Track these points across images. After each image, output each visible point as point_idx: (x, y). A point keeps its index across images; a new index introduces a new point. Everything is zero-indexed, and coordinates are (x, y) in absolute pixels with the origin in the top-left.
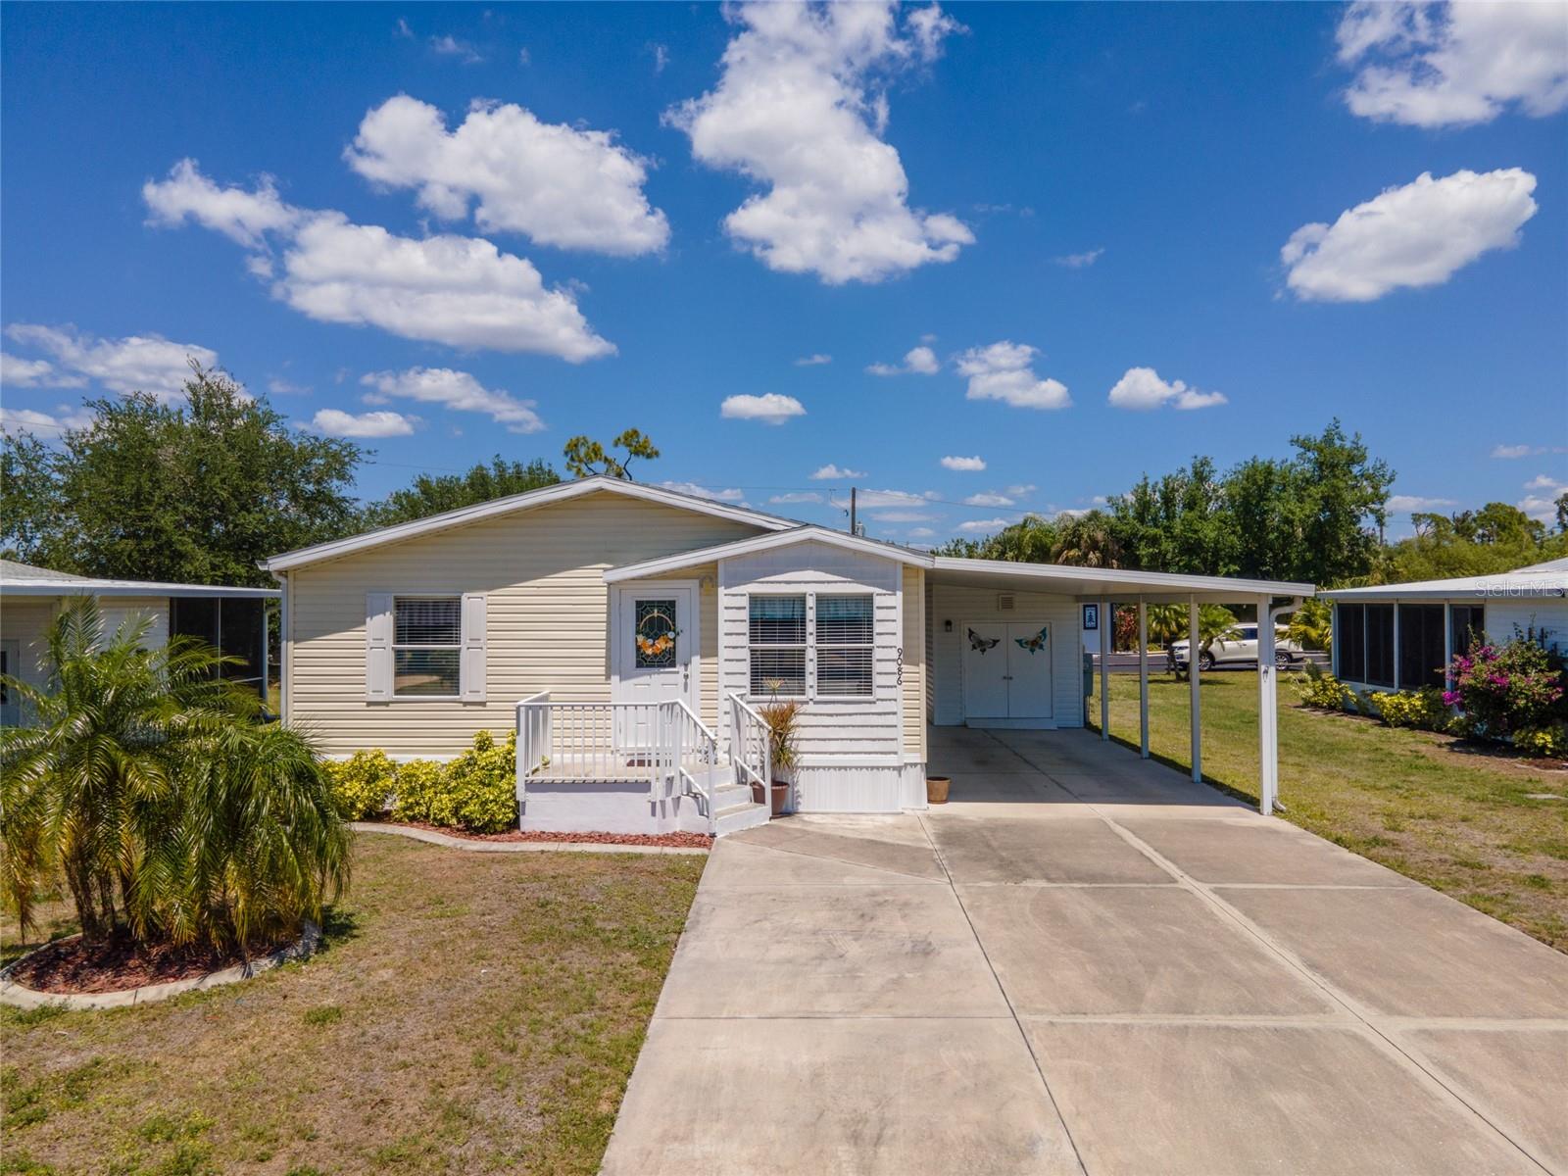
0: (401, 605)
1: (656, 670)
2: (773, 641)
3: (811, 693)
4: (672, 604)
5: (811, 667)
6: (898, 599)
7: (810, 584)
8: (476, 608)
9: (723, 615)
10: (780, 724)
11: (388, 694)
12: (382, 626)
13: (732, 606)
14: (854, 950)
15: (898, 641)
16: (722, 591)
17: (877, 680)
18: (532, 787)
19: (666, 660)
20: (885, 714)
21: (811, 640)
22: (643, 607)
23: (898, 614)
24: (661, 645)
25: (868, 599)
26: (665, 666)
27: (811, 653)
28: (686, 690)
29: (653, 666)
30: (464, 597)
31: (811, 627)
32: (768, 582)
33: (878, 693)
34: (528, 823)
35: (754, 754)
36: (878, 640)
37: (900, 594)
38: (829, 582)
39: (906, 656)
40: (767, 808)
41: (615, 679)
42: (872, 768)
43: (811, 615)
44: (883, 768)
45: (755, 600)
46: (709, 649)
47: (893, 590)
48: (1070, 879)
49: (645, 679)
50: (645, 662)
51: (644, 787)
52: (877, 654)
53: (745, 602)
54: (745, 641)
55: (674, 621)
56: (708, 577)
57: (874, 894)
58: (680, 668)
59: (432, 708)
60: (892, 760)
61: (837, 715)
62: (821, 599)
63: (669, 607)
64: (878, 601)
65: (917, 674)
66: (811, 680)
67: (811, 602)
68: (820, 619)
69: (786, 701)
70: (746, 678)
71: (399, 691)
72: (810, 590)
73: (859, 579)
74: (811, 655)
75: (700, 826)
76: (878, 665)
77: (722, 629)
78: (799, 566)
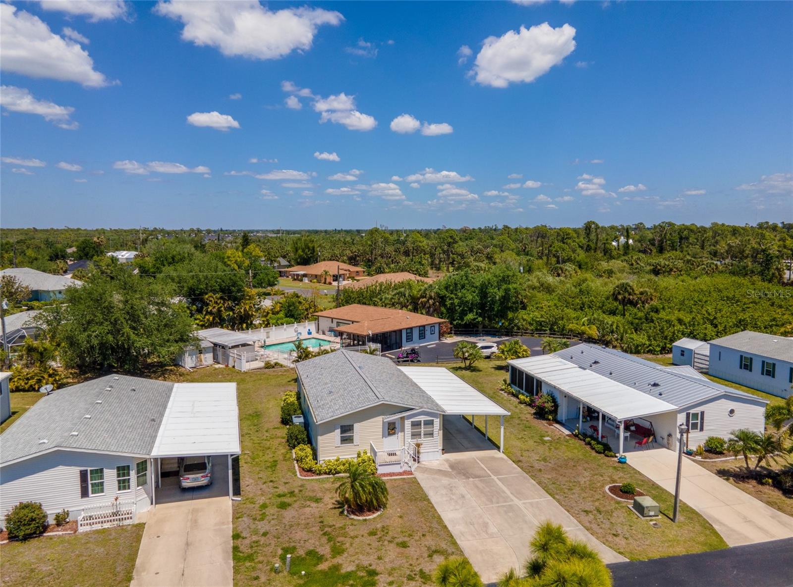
0: (342, 427)
1: (392, 436)
2: (415, 429)
3: (422, 439)
5: (422, 434)
6: (438, 420)
7: (422, 418)
8: (356, 426)
9: (406, 425)
10: (418, 446)
11: (340, 445)
12: (338, 431)
13: (408, 423)
14: (453, 497)
15: (438, 427)
16: (406, 421)
17: (434, 435)
18: (379, 466)
19: (394, 434)
20: (436, 441)
21: (422, 429)
22: (389, 424)
24: (393, 431)
25: (433, 420)
28: (397, 439)
30: (354, 424)
32: (414, 419)
33: (434, 437)
34: (379, 472)
36: (434, 427)
38: (426, 418)
39: (440, 430)
40: (417, 462)
41: (384, 438)
42: (432, 452)
44: (435, 451)
45: (412, 422)
46: (403, 430)
47: (438, 418)
48: (476, 478)
49: (389, 438)
50: (389, 434)
52: (434, 430)
53: (410, 422)
54: (410, 430)
55: (396, 427)
56: (403, 419)
58: (396, 435)
59: (347, 446)
60: (437, 450)
61: (428, 442)
62: (424, 421)
63: (394, 423)
64: (435, 421)
65: (441, 432)
66: (422, 436)
67: (422, 422)
68: (424, 424)
69: (419, 441)
70: (410, 437)
71: (341, 444)
72: (422, 420)
73: (431, 417)
74: (422, 431)
75: (409, 469)
76: (434, 433)
77: (406, 428)
78: (421, 415)
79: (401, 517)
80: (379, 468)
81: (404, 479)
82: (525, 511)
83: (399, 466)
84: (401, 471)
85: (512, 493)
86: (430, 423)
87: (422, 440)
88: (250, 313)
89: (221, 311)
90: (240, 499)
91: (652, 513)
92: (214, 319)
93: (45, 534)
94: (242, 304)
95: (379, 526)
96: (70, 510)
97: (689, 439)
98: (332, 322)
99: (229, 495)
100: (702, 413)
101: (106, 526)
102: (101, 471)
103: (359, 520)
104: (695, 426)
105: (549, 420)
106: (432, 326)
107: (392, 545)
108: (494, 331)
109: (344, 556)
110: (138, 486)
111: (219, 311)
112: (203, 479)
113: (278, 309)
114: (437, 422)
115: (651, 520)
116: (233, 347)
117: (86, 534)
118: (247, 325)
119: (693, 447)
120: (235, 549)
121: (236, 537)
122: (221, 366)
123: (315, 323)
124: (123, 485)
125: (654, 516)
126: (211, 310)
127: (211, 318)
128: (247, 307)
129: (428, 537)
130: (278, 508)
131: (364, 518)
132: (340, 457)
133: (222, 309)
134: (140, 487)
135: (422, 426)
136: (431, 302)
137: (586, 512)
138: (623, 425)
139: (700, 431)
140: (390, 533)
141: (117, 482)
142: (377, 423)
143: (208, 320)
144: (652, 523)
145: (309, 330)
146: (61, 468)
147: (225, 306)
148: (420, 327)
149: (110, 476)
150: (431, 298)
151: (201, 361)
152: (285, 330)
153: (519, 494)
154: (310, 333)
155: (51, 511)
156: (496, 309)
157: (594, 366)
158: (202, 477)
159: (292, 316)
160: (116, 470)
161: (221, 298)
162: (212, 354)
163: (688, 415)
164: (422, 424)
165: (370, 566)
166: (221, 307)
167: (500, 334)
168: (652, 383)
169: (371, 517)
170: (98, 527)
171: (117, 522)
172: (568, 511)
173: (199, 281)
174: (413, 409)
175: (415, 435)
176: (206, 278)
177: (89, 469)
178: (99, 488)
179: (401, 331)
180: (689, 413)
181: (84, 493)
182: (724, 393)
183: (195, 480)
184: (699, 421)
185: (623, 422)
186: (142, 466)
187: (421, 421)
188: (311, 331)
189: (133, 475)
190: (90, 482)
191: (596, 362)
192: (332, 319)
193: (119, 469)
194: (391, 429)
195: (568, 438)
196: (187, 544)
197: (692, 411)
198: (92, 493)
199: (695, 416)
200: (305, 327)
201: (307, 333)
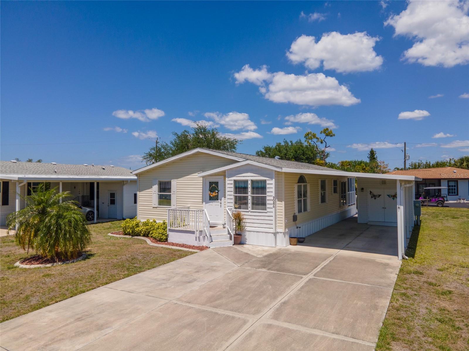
0: (160, 183)
1: (214, 201)
2: (241, 194)
3: (250, 209)
5: (250, 201)
6: (273, 181)
7: (249, 177)
8: (175, 184)
9: (227, 186)
10: (238, 217)
11: (157, 205)
12: (156, 188)
13: (229, 183)
15: (273, 194)
16: (227, 179)
17: (268, 206)
18: (171, 230)
19: (216, 198)
20: (270, 216)
21: (250, 193)
22: (211, 184)
23: (273, 186)
24: (214, 194)
25: (265, 181)
26: (216, 200)
27: (250, 198)
28: (221, 207)
29: (213, 200)
30: (172, 180)
31: (250, 190)
32: (238, 176)
33: (268, 210)
36: (268, 194)
37: (274, 180)
38: (254, 176)
39: (278, 199)
41: (204, 203)
42: (266, 232)
43: (250, 186)
44: (269, 233)
45: (235, 181)
46: (225, 193)
47: (272, 178)
48: (276, 270)
49: (211, 204)
50: (211, 199)
51: (193, 232)
52: (268, 198)
53: (232, 182)
54: (232, 193)
55: (218, 187)
56: (224, 174)
57: (213, 266)
58: (219, 201)
59: (165, 209)
61: (257, 216)
62: (252, 181)
63: (217, 183)
64: (268, 182)
66: (250, 205)
67: (249, 182)
68: (252, 187)
69: (242, 211)
70: (232, 204)
71: (159, 204)
72: (249, 179)
73: (262, 175)
76: (268, 202)
77: (228, 190)
78: (247, 171)
80: (171, 234)
83: (193, 236)
84: (196, 244)
86: (263, 186)
87: (249, 212)
114: (271, 184)
175: (241, 202)
187: (246, 182)
194: (213, 191)
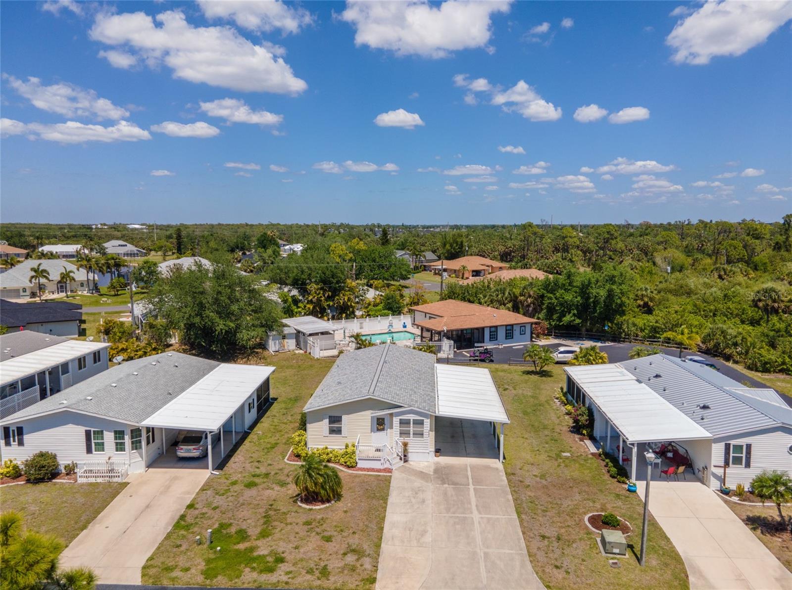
0: (330, 417)
1: (381, 432)
2: (404, 428)
3: (411, 438)
4: (384, 419)
5: (411, 433)
6: (429, 420)
7: (412, 417)
8: (344, 418)
9: (394, 423)
10: (405, 445)
11: (328, 435)
12: (327, 421)
13: (396, 421)
14: (413, 500)
15: (429, 428)
16: (394, 418)
17: (424, 436)
18: (359, 459)
19: (383, 429)
20: (426, 442)
21: (412, 428)
22: (378, 419)
23: (429, 423)
24: (382, 427)
25: (423, 420)
28: (386, 435)
32: (403, 416)
33: (425, 438)
34: (359, 466)
35: (400, 450)
36: (425, 428)
38: (415, 417)
39: (431, 430)
40: (403, 462)
41: (372, 433)
42: (423, 453)
44: (426, 453)
45: (400, 419)
46: (391, 428)
47: (428, 419)
48: (452, 484)
49: (378, 433)
50: (378, 430)
51: (380, 460)
52: (425, 431)
53: (399, 420)
54: (398, 428)
55: (385, 423)
56: (391, 415)
57: (419, 488)
58: (385, 432)
59: (335, 437)
60: (428, 451)
61: (417, 442)
62: (413, 420)
63: (383, 419)
64: (425, 421)
65: (433, 434)
66: (411, 435)
67: (412, 421)
68: (414, 424)
69: (407, 440)
70: (399, 435)
71: (330, 434)
72: (412, 419)
73: (421, 416)
74: (411, 431)
75: (390, 467)
76: (424, 433)
77: (394, 425)
78: (410, 413)
79: (346, 512)
80: (359, 462)
81: (379, 476)
82: (476, 524)
83: (379, 463)
84: (382, 467)
85: (477, 506)
86: (421, 423)
87: (411, 440)
88: (349, 304)
89: (321, 301)
90: (218, 473)
91: (616, 551)
92: (314, 307)
93: (54, 481)
94: (341, 295)
95: (319, 517)
96: (78, 462)
97: (726, 476)
98: (426, 316)
99: (208, 468)
100: (749, 447)
101: (99, 480)
102: (102, 432)
103: (305, 509)
104: (737, 461)
105: (584, 435)
106: (522, 326)
107: (318, 537)
108: (599, 336)
109: (268, 540)
110: (133, 450)
111: (319, 300)
112: (195, 451)
113: (378, 301)
114: (427, 423)
115: (612, 559)
116: (311, 335)
117: (82, 485)
118: (346, 316)
119: (731, 485)
120: (183, 517)
121: (191, 506)
122: (301, 352)
123: (411, 317)
124: (120, 447)
125: (618, 554)
126: (312, 300)
127: (311, 307)
128: (346, 298)
129: (357, 536)
130: (245, 486)
131: (311, 507)
132: (328, 447)
133: (323, 298)
134: (135, 451)
135: (412, 425)
136: (529, 300)
137: (544, 537)
138: (636, 448)
139: (746, 467)
140: (325, 525)
141: (114, 444)
142: (366, 417)
143: (309, 308)
144: (611, 561)
145: (404, 323)
146: (71, 426)
147: (326, 296)
148: (506, 326)
149: (109, 438)
150: (530, 296)
151: (284, 347)
152: (379, 322)
153: (484, 508)
154: (405, 327)
155: (63, 462)
156: (598, 311)
157: (653, 380)
158: (194, 449)
159: (390, 309)
160: (113, 433)
161: (322, 289)
162: (295, 340)
163: (727, 447)
164: (412, 423)
165: (283, 553)
166: (321, 297)
167: (605, 339)
168: (702, 405)
169: (318, 507)
170: (93, 480)
171: (108, 479)
172: (524, 533)
173: (303, 272)
174: (401, 407)
175: (403, 434)
176: (309, 268)
177: (92, 430)
178: (101, 447)
179: (483, 329)
180: (730, 444)
181: (89, 451)
182: (781, 425)
183: (188, 451)
184: (744, 455)
185: (636, 445)
186: (136, 433)
187: (410, 420)
188: (406, 324)
189: (127, 440)
190: (93, 441)
191: (657, 376)
192: (426, 313)
193: (116, 432)
194: (380, 424)
195: (590, 456)
196: (148, 507)
197: (733, 442)
198: (96, 451)
199: (738, 448)
200: (400, 320)
201: (402, 327)
